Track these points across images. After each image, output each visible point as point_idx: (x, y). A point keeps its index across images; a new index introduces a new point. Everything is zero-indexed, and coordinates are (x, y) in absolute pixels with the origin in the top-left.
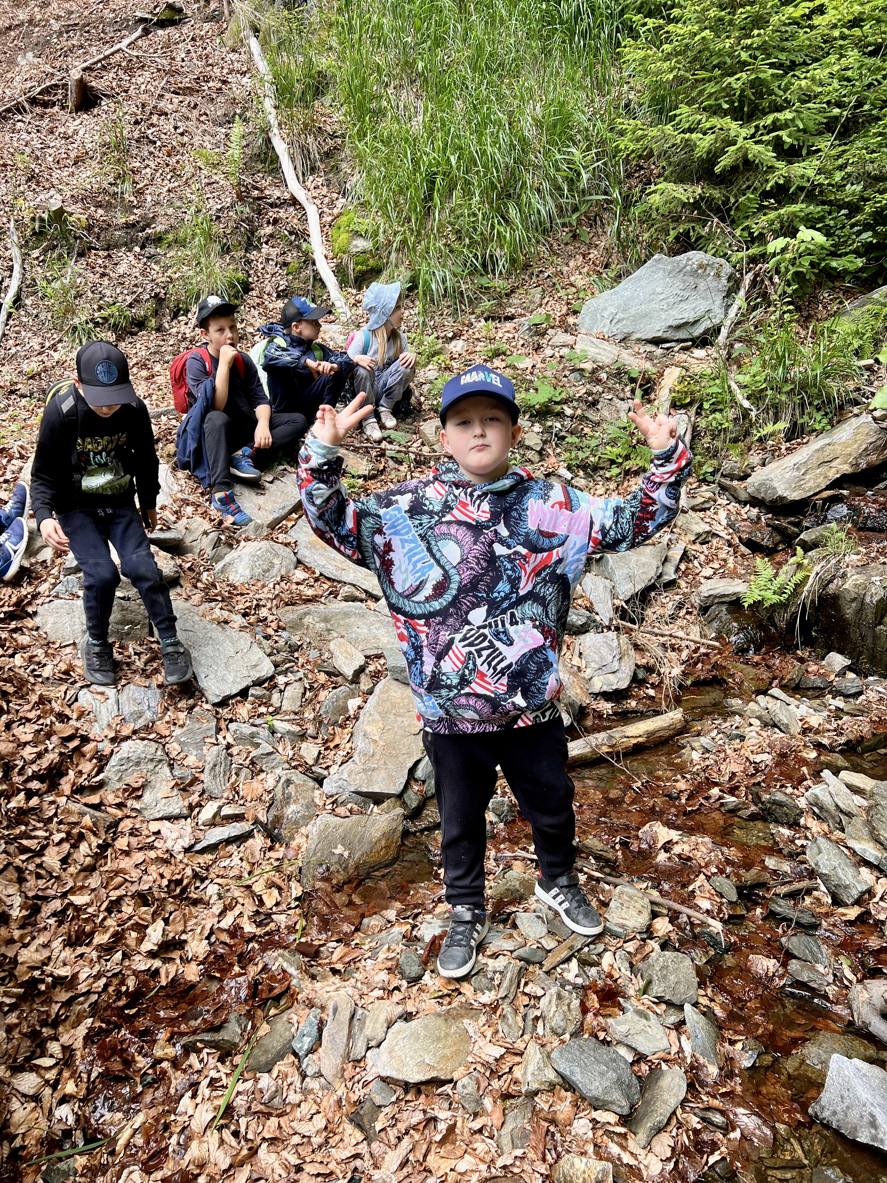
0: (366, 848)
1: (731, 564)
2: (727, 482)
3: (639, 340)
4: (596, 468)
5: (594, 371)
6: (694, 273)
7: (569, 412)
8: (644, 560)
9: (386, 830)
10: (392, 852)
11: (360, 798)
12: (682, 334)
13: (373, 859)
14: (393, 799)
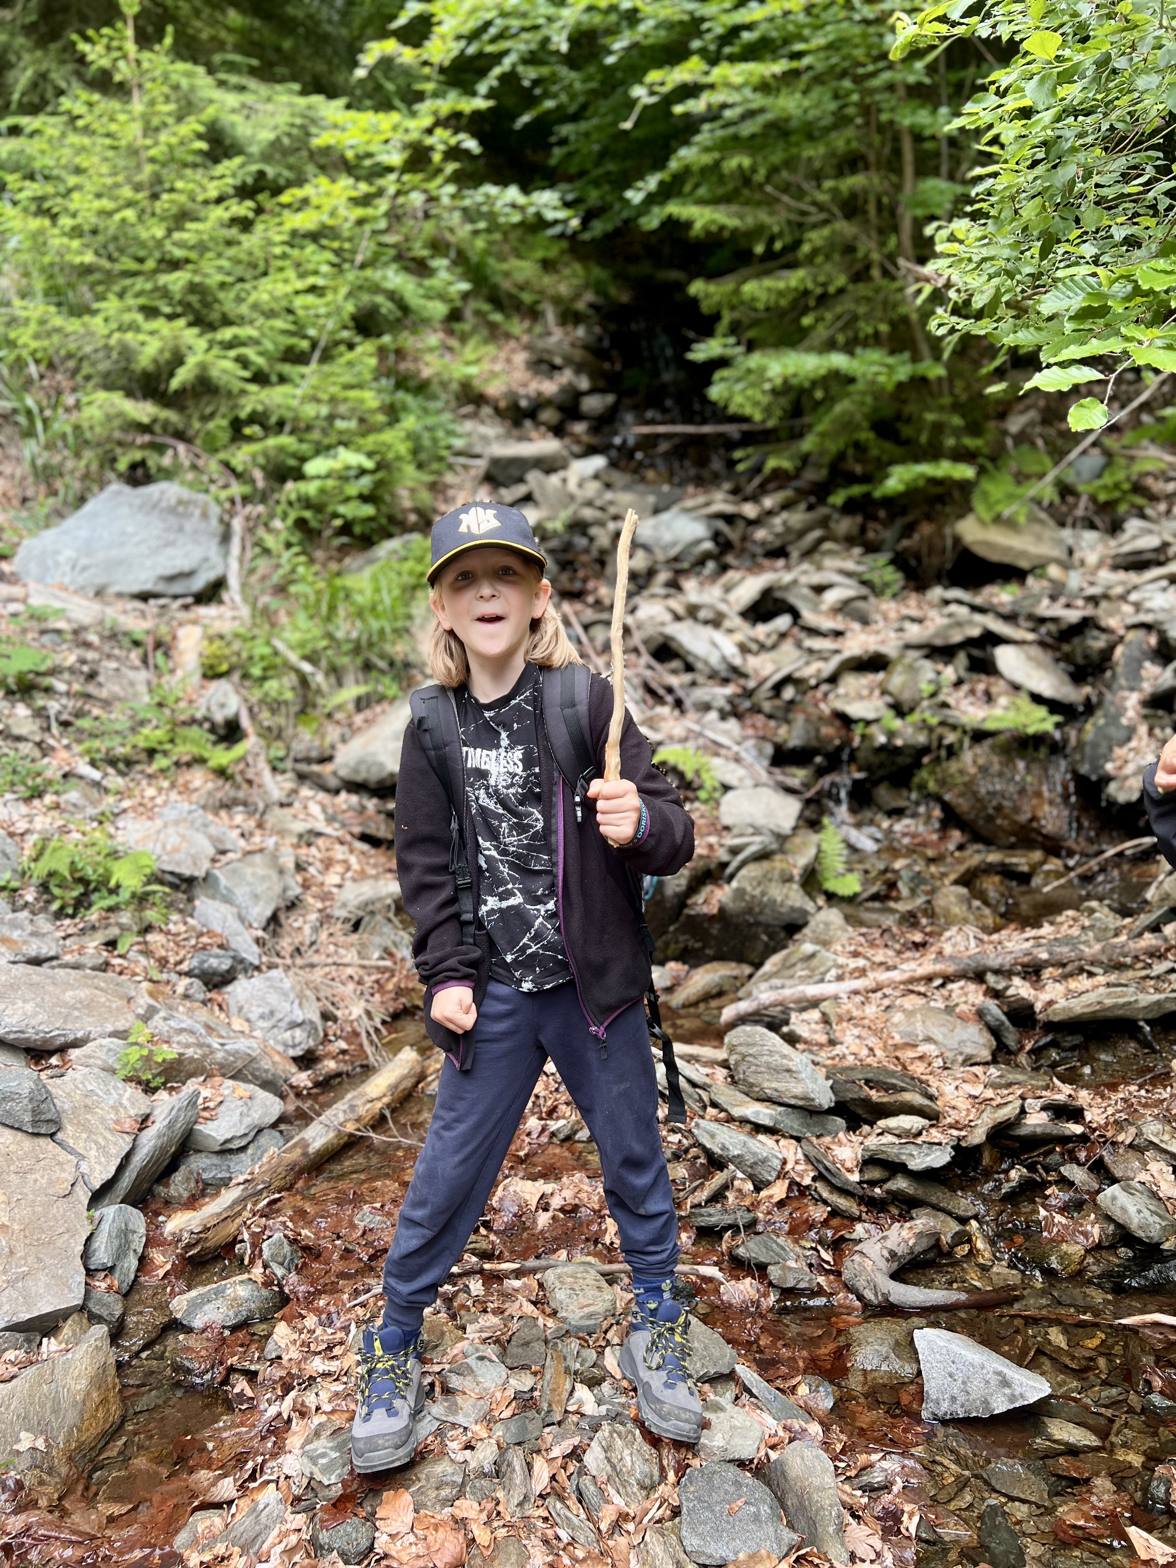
0: (72, 1416)
1: (356, 866)
2: (303, 767)
3: (120, 595)
4: (129, 763)
5: (76, 632)
6: (172, 511)
7: (61, 687)
8: (261, 872)
9: (91, 1371)
10: (115, 1410)
11: (20, 1337)
12: (177, 588)
13: (93, 1431)
14: (75, 1316)
